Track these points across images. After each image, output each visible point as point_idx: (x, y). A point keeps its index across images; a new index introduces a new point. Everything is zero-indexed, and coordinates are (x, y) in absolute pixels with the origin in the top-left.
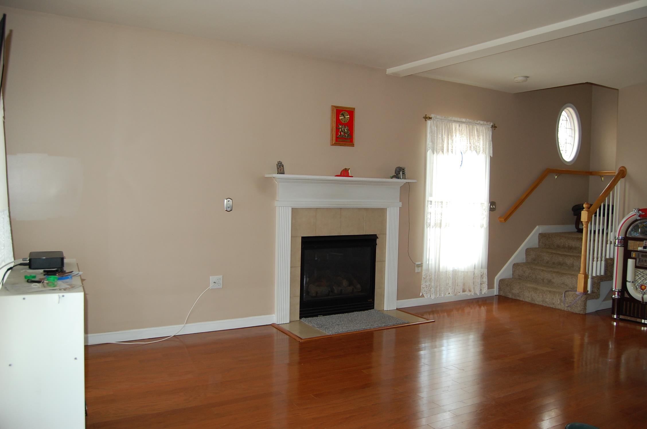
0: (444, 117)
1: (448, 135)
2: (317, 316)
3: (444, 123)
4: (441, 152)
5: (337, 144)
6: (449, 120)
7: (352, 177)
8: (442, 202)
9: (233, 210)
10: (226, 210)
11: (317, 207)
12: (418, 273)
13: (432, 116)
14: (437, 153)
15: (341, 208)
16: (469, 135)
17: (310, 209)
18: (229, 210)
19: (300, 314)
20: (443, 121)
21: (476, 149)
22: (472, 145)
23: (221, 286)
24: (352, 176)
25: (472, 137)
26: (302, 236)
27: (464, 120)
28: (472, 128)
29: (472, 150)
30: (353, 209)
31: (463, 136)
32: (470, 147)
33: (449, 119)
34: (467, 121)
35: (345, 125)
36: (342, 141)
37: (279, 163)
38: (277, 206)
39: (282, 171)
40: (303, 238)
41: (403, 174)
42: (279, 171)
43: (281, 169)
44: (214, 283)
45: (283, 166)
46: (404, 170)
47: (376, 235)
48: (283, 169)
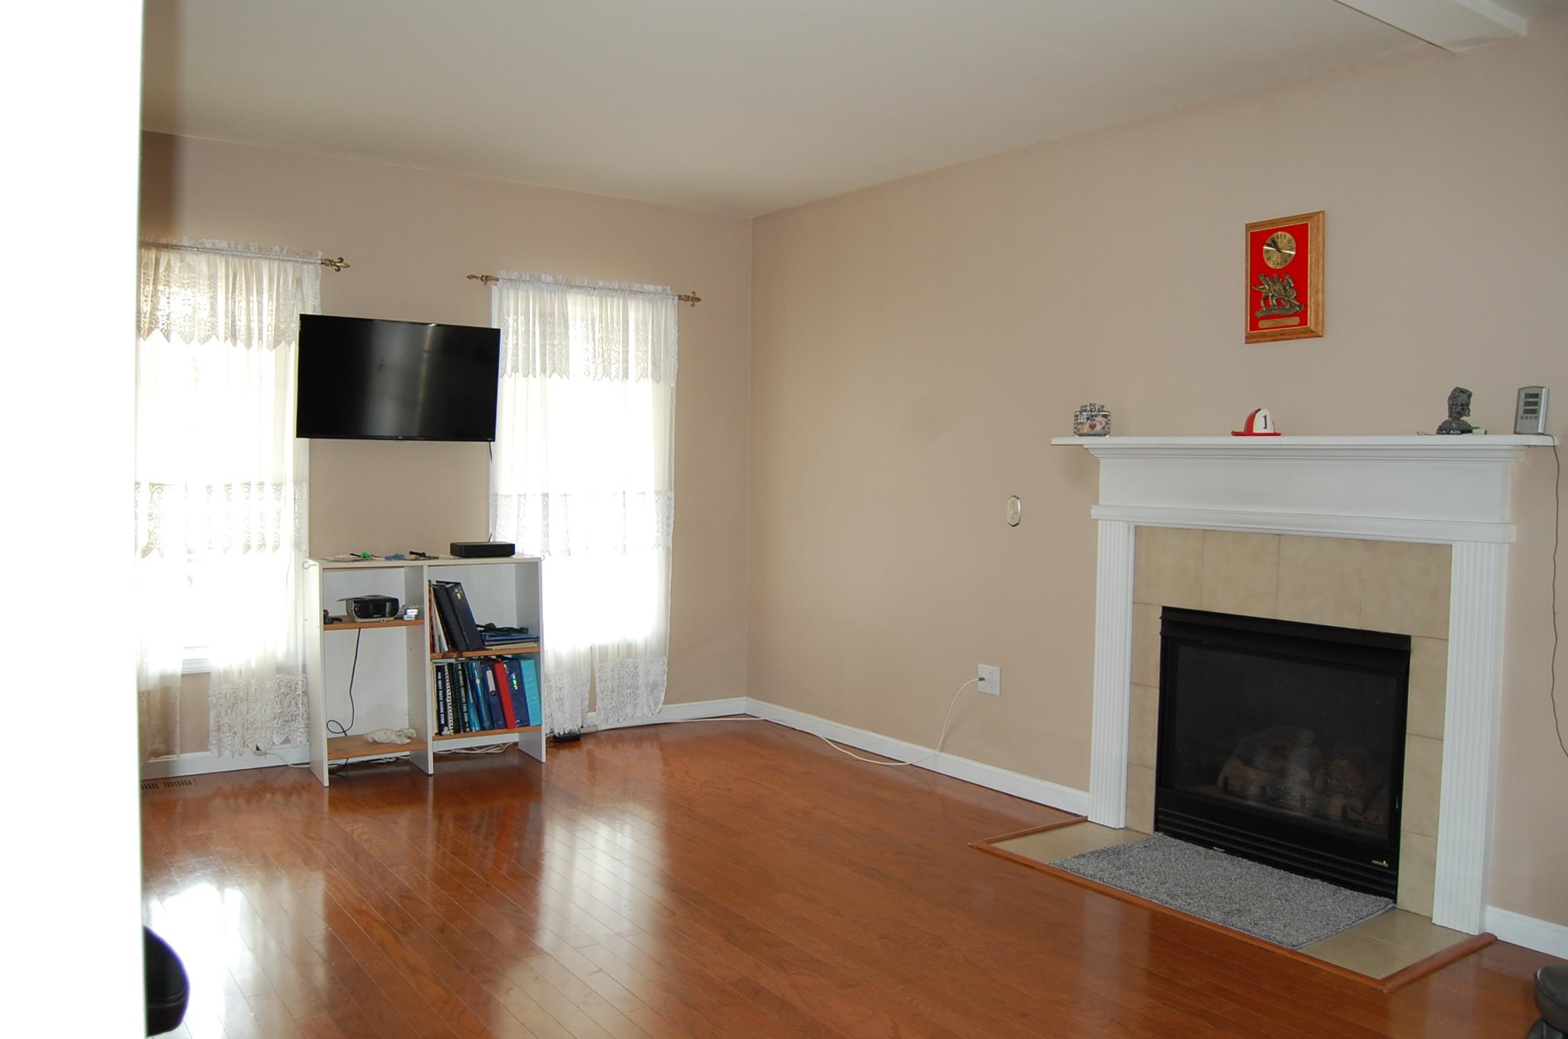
2: (1208, 845)
5: (1254, 337)
9: (1021, 523)
11: (1207, 528)
15: (1280, 535)
17: (1187, 530)
18: (1014, 521)
19: (1156, 820)
23: (998, 689)
24: (1279, 432)
26: (1165, 605)
30: (1322, 539)
35: (1280, 273)
36: (1273, 326)
37: (1088, 408)
38: (1097, 520)
39: (1099, 428)
40: (1166, 610)
41: (1529, 415)
42: (1086, 429)
43: (1097, 424)
44: (982, 679)
45: (1105, 416)
46: (1536, 400)
47: (1406, 640)
48: (1104, 423)
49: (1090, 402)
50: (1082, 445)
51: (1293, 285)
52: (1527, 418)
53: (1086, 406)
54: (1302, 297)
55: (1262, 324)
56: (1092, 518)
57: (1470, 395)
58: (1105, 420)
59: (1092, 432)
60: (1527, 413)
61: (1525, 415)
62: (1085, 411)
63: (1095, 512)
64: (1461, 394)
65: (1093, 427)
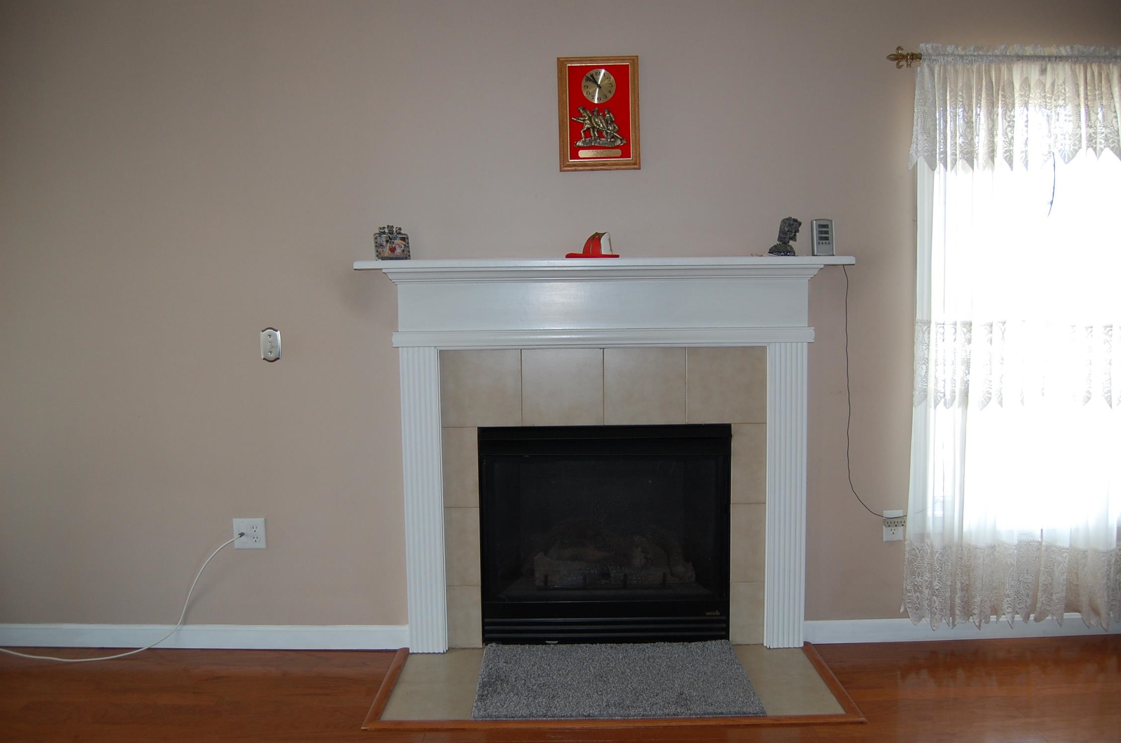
0: (972, 48)
1: (992, 105)
2: (543, 641)
3: (975, 67)
4: (960, 163)
5: (571, 165)
6: (996, 56)
7: (617, 256)
8: (971, 324)
10: (264, 359)
11: (522, 347)
12: (891, 543)
13: (924, 47)
14: (946, 166)
15: (605, 349)
16: (1086, 98)
17: (502, 351)
18: (272, 356)
19: (484, 632)
20: (971, 63)
21: (1113, 142)
22: (1100, 129)
23: (262, 544)
25: (1098, 102)
26: (482, 426)
27: (1064, 51)
28: (1100, 74)
29: (1098, 146)
30: (644, 350)
31: (1061, 102)
32: (1091, 139)
33: (997, 52)
34: (1076, 52)
35: (601, 107)
36: (594, 156)
37: (386, 231)
38: (398, 347)
39: (398, 251)
40: (484, 432)
41: (824, 241)
42: (387, 252)
43: (397, 246)
44: (242, 535)
45: (403, 239)
46: (827, 229)
47: (728, 427)
48: (403, 246)
49: (387, 224)
50: (382, 269)
51: (613, 120)
52: (822, 244)
53: (384, 228)
54: (624, 132)
55: (582, 153)
56: (394, 346)
57: (800, 224)
58: (404, 243)
59: (393, 256)
60: (822, 240)
61: (821, 241)
62: (384, 233)
63: (397, 339)
64: (795, 223)
65: (393, 250)
